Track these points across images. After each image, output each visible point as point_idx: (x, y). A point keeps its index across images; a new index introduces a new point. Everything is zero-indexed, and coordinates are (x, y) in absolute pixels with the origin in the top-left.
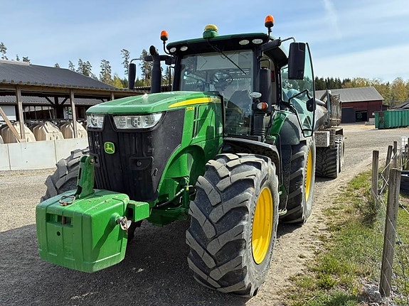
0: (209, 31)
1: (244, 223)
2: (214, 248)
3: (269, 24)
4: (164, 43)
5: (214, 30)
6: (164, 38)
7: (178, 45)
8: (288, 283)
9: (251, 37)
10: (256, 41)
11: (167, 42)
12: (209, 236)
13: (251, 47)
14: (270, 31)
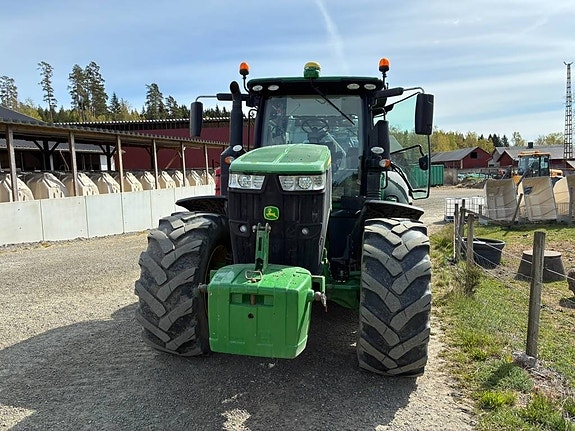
0: (312, 70)
1: (428, 292)
2: (399, 322)
3: (384, 69)
4: (245, 78)
5: (318, 69)
6: (244, 72)
7: (266, 83)
8: (441, 360)
9: (362, 81)
10: (368, 86)
11: (249, 78)
12: (394, 310)
13: (361, 92)
14: (384, 76)
